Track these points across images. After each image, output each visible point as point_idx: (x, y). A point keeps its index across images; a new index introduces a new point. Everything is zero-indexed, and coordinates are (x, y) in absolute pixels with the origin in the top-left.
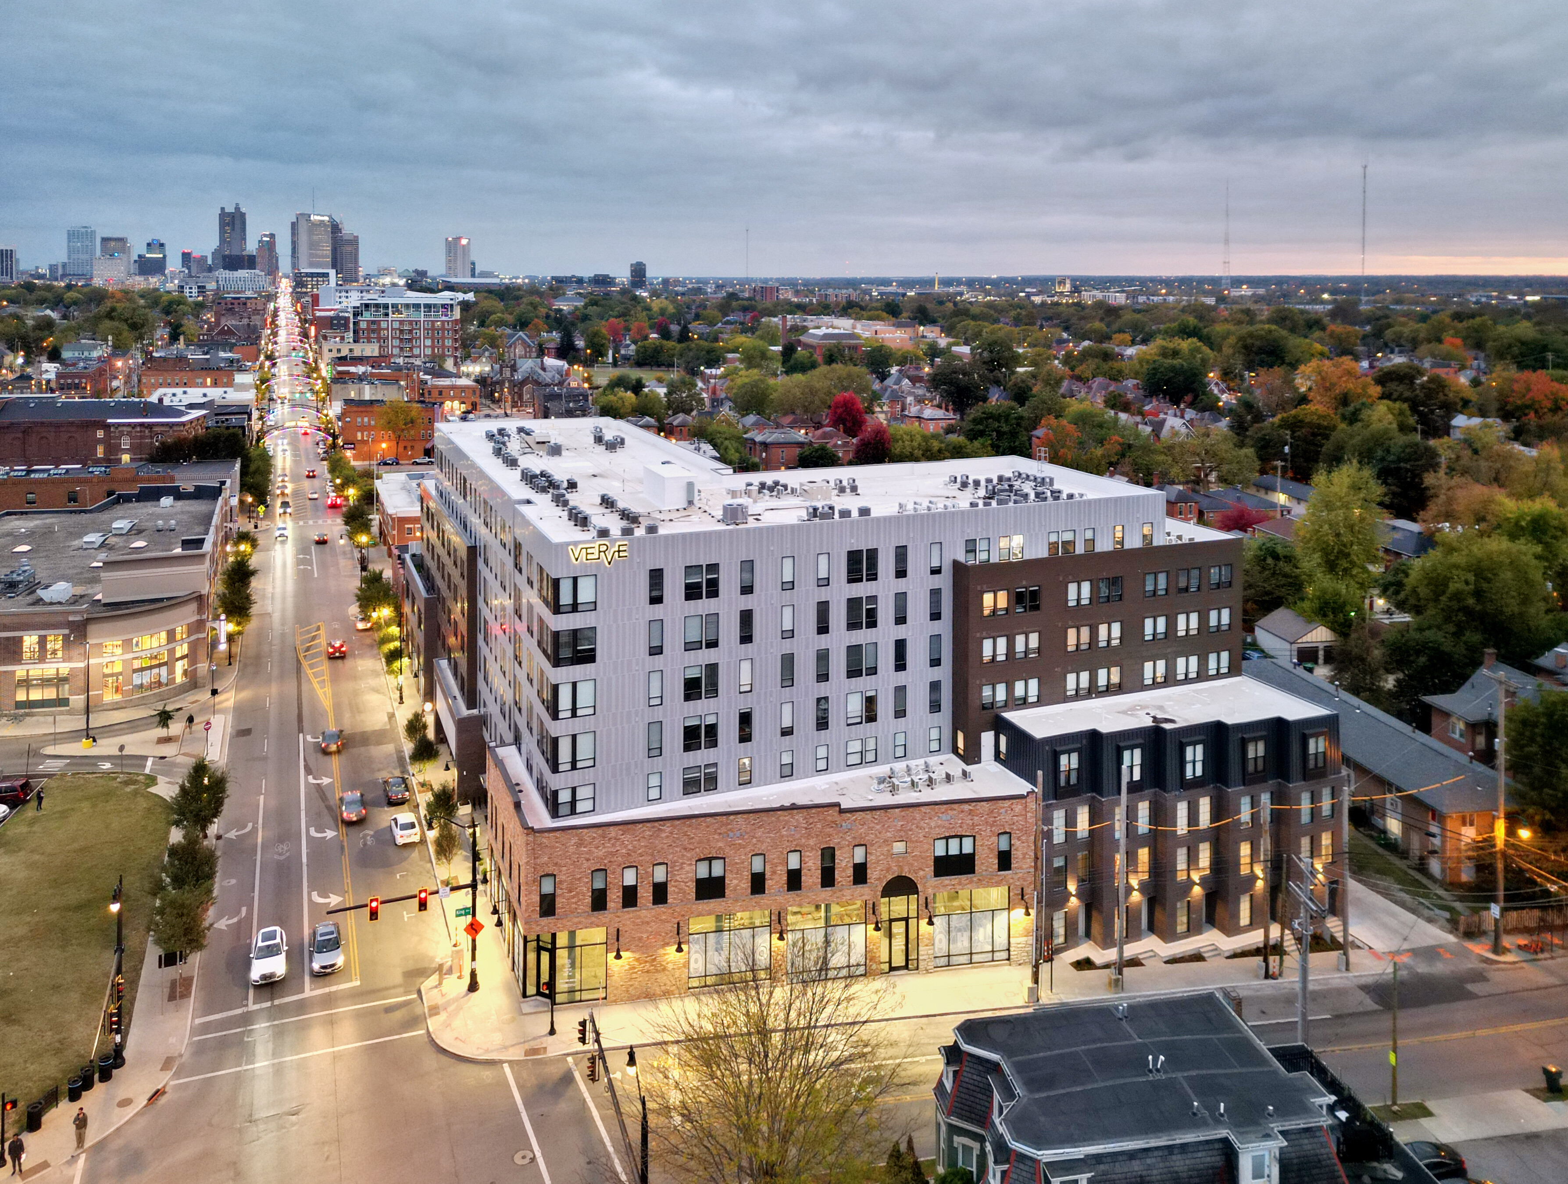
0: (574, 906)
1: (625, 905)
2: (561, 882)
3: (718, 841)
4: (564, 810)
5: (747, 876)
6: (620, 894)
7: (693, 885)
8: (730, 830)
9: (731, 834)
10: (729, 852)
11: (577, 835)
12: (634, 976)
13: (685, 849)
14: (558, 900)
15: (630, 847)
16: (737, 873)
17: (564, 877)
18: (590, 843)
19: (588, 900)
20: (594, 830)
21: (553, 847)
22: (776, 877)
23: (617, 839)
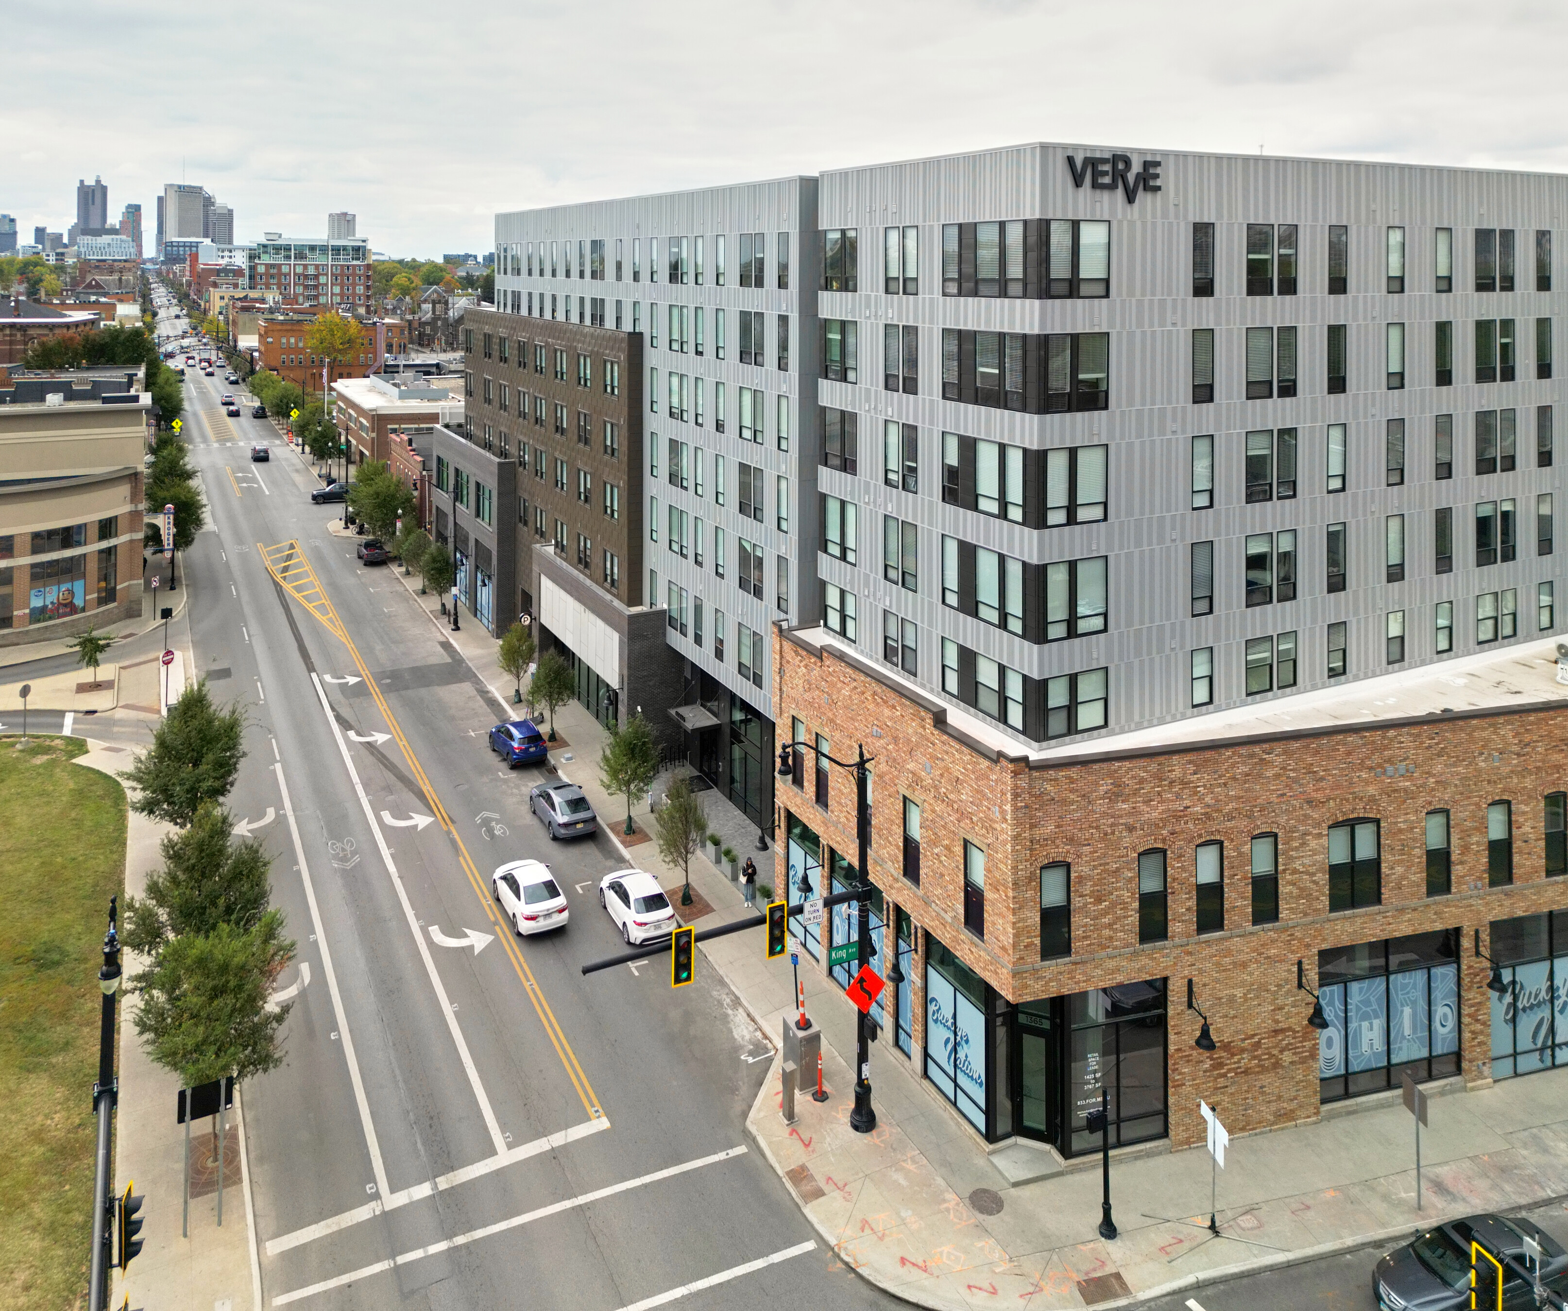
0: (1106, 932)
1: (1202, 928)
2: (1081, 879)
3: (1367, 782)
4: (1057, 723)
5: (1419, 855)
6: (1192, 903)
7: (1323, 878)
8: (1389, 761)
9: (1390, 769)
10: (1387, 807)
11: (1110, 775)
12: (1222, 1082)
13: (1309, 802)
14: (1076, 920)
15: (1208, 799)
16: (1402, 852)
17: (1086, 870)
18: (1136, 793)
19: (1133, 919)
20: (1142, 763)
21: (1064, 802)
22: (1469, 858)
23: (1184, 783)
